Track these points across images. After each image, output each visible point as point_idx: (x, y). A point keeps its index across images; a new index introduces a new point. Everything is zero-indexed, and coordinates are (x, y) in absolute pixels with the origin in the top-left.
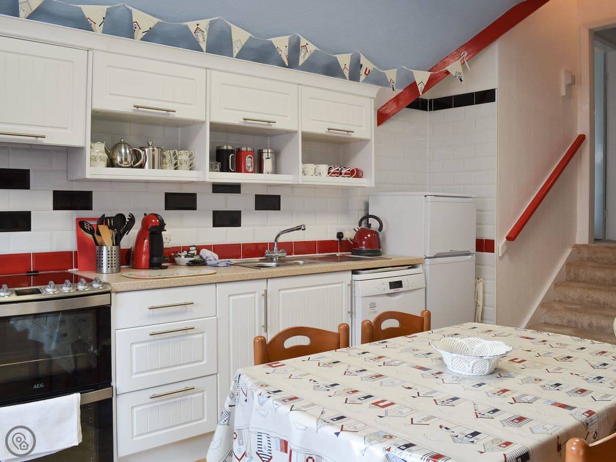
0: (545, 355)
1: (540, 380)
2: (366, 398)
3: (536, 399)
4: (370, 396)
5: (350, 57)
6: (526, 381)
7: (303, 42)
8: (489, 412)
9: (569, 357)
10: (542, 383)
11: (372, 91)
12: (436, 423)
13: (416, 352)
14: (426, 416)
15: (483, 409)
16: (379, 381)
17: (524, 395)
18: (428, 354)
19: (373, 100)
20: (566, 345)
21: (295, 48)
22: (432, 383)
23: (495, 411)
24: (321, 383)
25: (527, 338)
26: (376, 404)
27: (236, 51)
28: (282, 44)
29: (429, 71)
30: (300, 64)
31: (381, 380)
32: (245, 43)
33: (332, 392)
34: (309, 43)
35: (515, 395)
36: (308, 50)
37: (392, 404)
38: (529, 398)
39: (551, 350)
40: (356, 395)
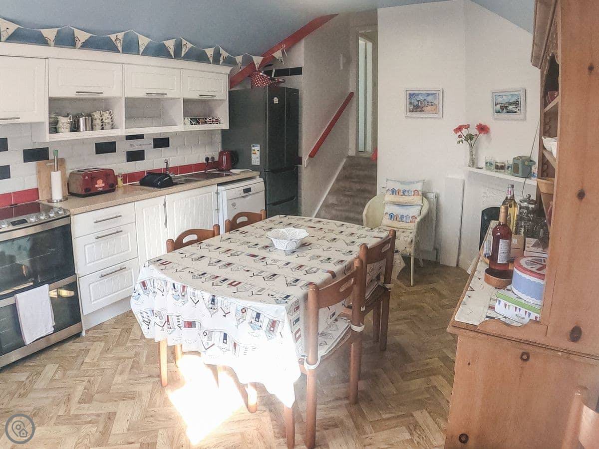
0: (322, 239)
1: (320, 257)
2: (224, 281)
3: (318, 269)
4: (226, 279)
5: (213, 50)
6: (312, 258)
7: (184, 42)
8: (293, 282)
9: (335, 239)
10: (321, 259)
11: (227, 70)
12: (265, 293)
13: (249, 244)
14: (260, 289)
15: (290, 280)
16: (229, 268)
17: (312, 268)
18: (256, 245)
19: (227, 75)
20: (332, 230)
21: (178, 47)
22: (260, 266)
23: (297, 280)
24: (196, 273)
25: (312, 227)
26: (230, 284)
27: (141, 50)
28: (170, 44)
29: (262, 56)
30: (182, 55)
31: (231, 267)
32: (147, 45)
33: (203, 279)
34: (188, 43)
35: (307, 269)
36: (187, 46)
37: (240, 283)
38: (314, 269)
39: (325, 235)
40: (217, 280)
